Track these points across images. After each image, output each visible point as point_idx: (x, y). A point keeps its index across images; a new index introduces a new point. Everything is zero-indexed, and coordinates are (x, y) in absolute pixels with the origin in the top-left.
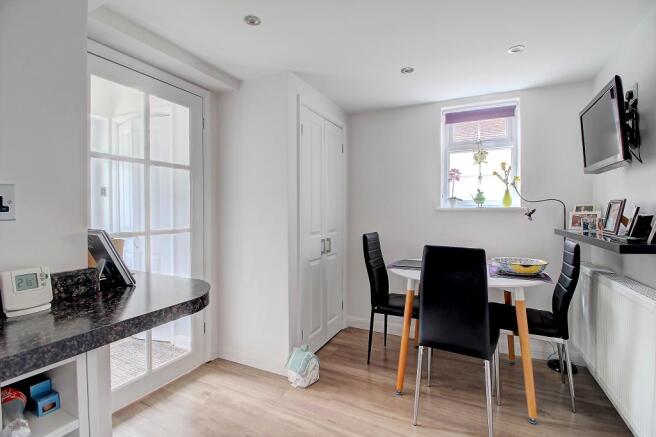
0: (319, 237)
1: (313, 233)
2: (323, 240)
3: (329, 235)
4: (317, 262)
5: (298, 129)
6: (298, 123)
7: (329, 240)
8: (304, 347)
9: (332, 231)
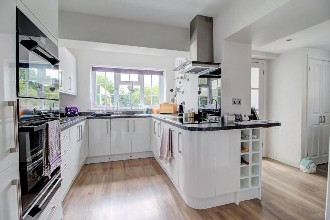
0: (319, 115)
1: (315, 113)
2: (321, 117)
3: (324, 115)
4: (317, 126)
5: (307, 68)
6: (308, 66)
7: (324, 117)
8: (309, 158)
9: (327, 113)
